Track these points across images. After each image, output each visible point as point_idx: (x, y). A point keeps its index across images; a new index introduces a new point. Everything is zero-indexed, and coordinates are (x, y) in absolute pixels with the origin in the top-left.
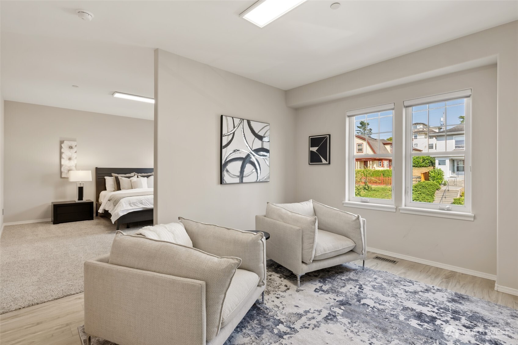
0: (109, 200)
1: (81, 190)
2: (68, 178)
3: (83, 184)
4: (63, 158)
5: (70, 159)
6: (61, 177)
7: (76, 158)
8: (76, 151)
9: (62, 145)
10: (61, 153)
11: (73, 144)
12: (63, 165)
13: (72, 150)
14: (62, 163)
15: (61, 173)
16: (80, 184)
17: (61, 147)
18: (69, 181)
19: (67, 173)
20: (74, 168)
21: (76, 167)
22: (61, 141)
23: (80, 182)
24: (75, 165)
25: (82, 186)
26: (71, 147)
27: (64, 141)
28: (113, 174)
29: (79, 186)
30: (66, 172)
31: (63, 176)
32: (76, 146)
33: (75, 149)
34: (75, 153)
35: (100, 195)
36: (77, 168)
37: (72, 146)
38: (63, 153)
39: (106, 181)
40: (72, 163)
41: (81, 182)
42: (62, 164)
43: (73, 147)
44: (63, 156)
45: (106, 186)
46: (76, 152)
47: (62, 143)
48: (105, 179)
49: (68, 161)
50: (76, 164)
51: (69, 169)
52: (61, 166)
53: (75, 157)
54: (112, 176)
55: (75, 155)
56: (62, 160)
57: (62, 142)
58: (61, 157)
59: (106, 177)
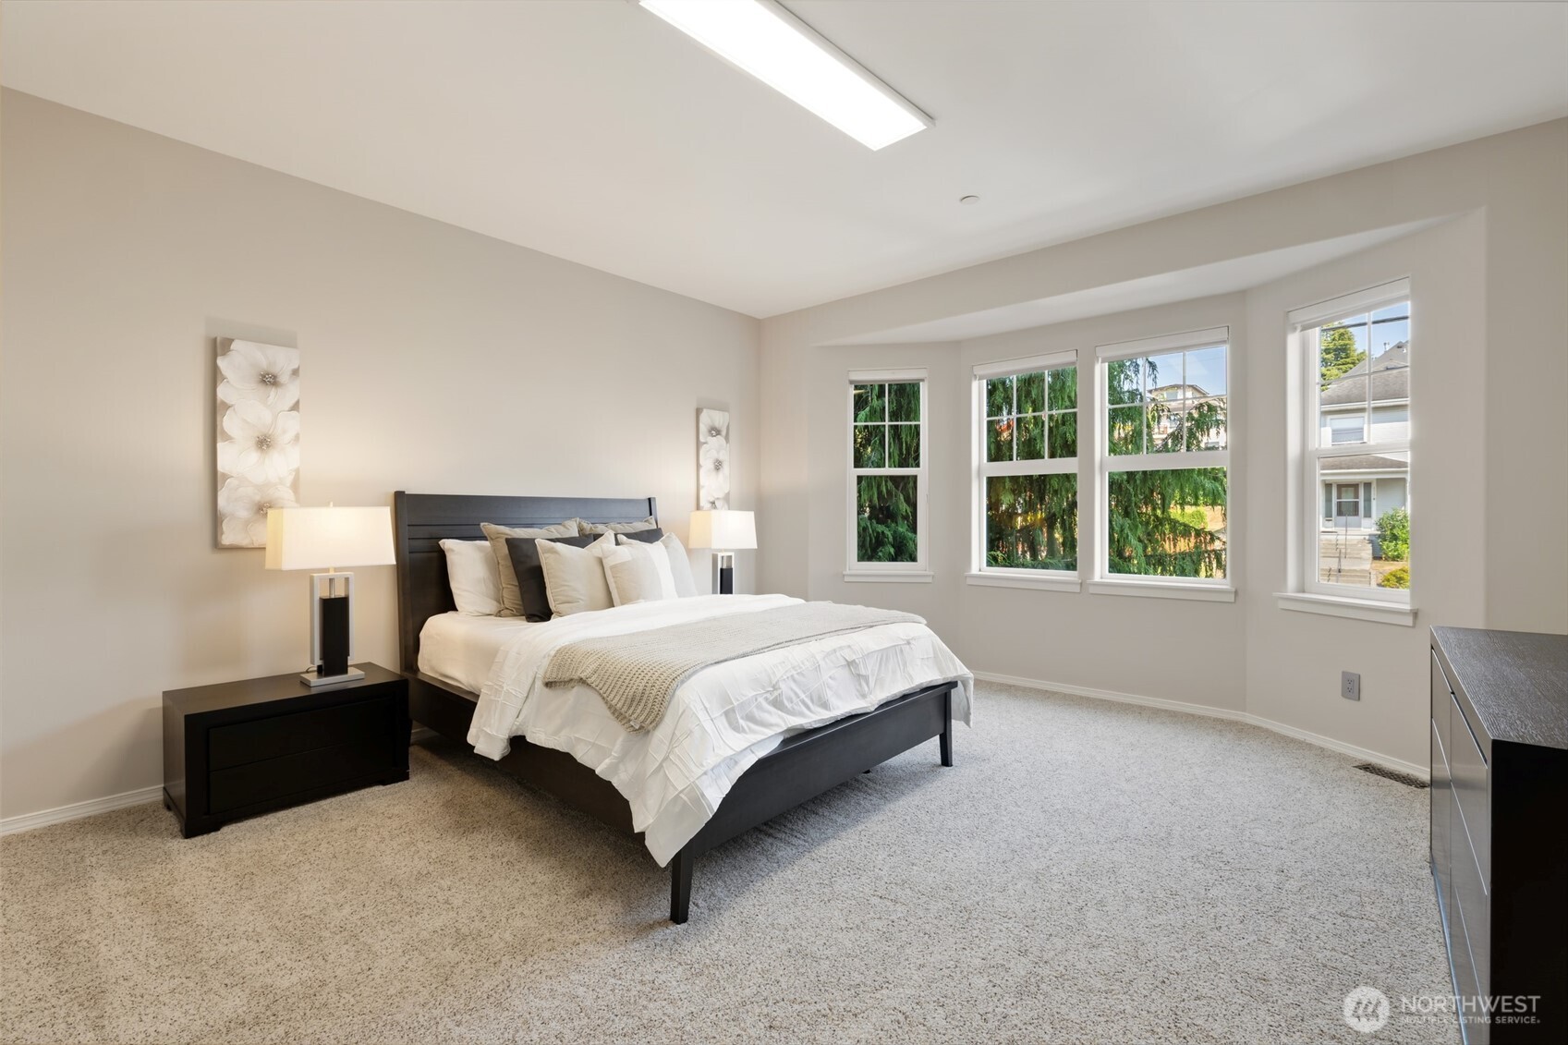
0: (548, 684)
1: (334, 614)
2: (265, 548)
3: (347, 580)
4: (228, 438)
5: (264, 443)
6: (216, 545)
7: (297, 438)
8: (297, 403)
9: (221, 362)
10: (215, 409)
11: (282, 360)
12: (226, 477)
13: (273, 391)
14: (223, 465)
15: (216, 519)
16: (331, 580)
17: (215, 376)
18: (269, 565)
19: (247, 523)
20: (285, 494)
21: (295, 486)
22: (215, 340)
23: (332, 574)
24: (291, 477)
25: (339, 592)
26: (269, 380)
27: (231, 341)
28: (487, 527)
29: (326, 595)
30: (243, 513)
31: (226, 539)
32: (295, 372)
33: (291, 392)
34: (294, 413)
35: (422, 634)
36: (307, 492)
37: (275, 370)
38: (227, 407)
39: (451, 559)
40: (277, 469)
41: (336, 570)
42: (220, 468)
43: (284, 378)
44: (228, 423)
45: (454, 590)
46: (296, 407)
47: (219, 351)
48: (442, 556)
49: (254, 456)
50: (297, 471)
51: (257, 498)
52: (215, 479)
53: (290, 435)
54: (484, 538)
55: (289, 426)
56: (220, 445)
57: (218, 347)
58: (213, 434)
59: (447, 544)
